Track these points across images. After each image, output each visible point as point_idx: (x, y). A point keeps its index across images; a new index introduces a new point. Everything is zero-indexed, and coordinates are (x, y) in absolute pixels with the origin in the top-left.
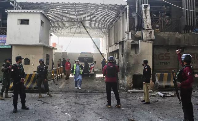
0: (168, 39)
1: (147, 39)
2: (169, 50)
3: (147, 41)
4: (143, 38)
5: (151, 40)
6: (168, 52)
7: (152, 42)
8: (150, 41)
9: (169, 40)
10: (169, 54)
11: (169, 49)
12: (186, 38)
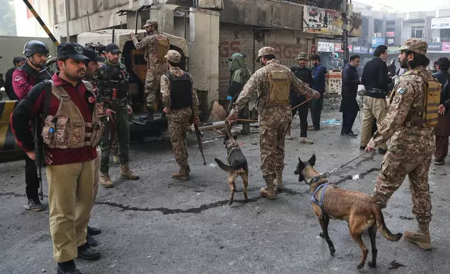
0: (244, 9)
1: (208, 6)
2: (239, 36)
3: (209, 11)
4: (199, 4)
5: (216, 9)
6: (237, 40)
7: (218, 13)
8: (214, 12)
9: (246, 11)
10: (239, 43)
11: (238, 33)
12: (274, 11)
